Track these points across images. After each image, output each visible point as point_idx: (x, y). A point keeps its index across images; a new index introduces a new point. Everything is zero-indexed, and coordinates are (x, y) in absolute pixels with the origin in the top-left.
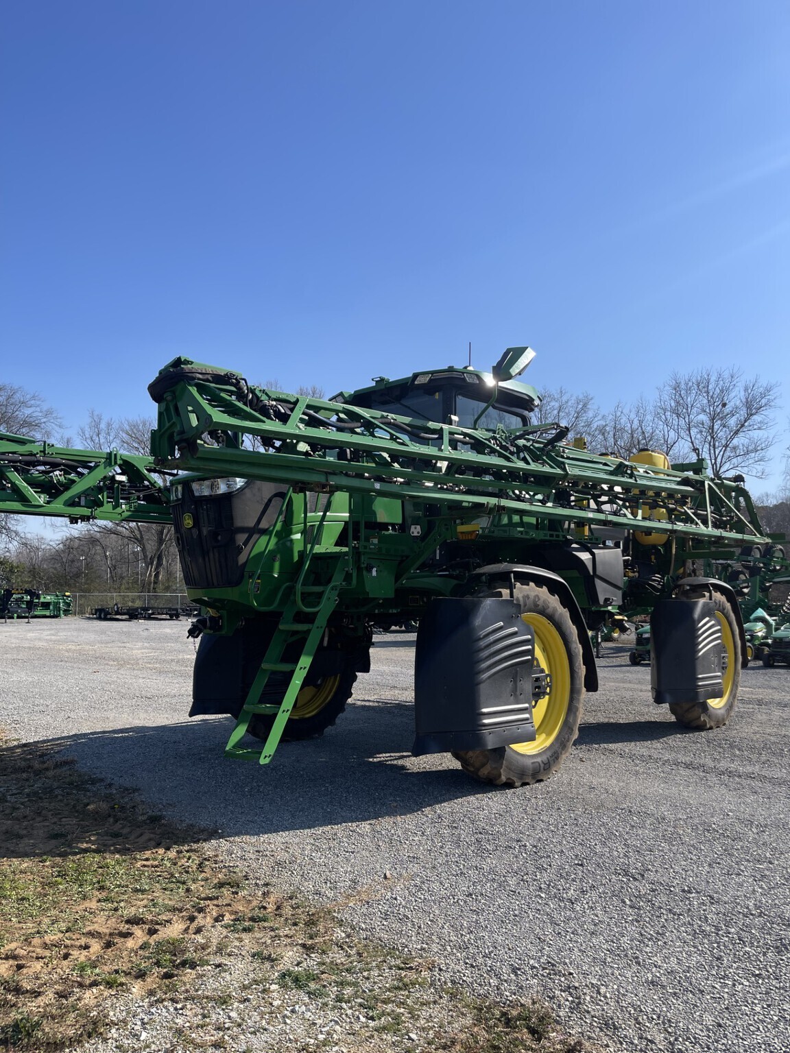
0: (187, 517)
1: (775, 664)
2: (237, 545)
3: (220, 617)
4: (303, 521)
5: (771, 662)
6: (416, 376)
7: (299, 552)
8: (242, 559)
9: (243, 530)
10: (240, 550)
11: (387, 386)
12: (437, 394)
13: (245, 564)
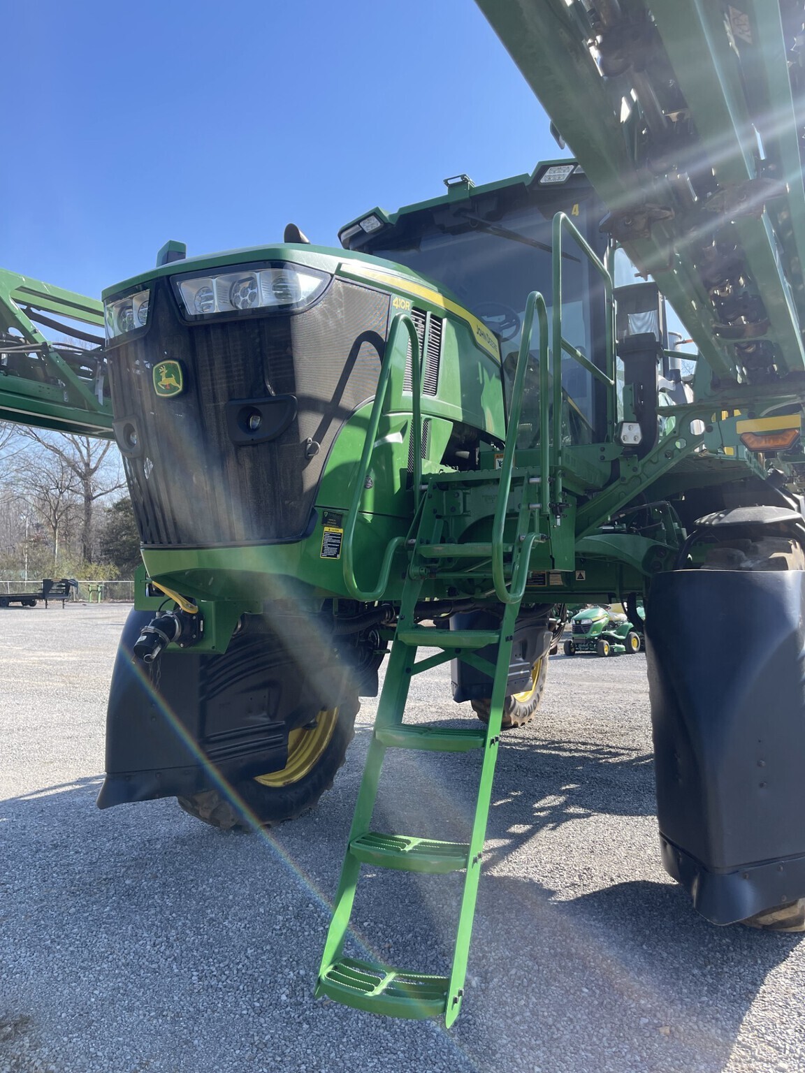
0: (164, 371)
1: (576, 652)
2: (302, 440)
3: (200, 615)
4: (411, 407)
5: (573, 650)
6: (543, 168)
7: (402, 471)
8: (311, 475)
9: (312, 404)
10: (307, 454)
11: (473, 194)
12: (576, 206)
13: (316, 488)
